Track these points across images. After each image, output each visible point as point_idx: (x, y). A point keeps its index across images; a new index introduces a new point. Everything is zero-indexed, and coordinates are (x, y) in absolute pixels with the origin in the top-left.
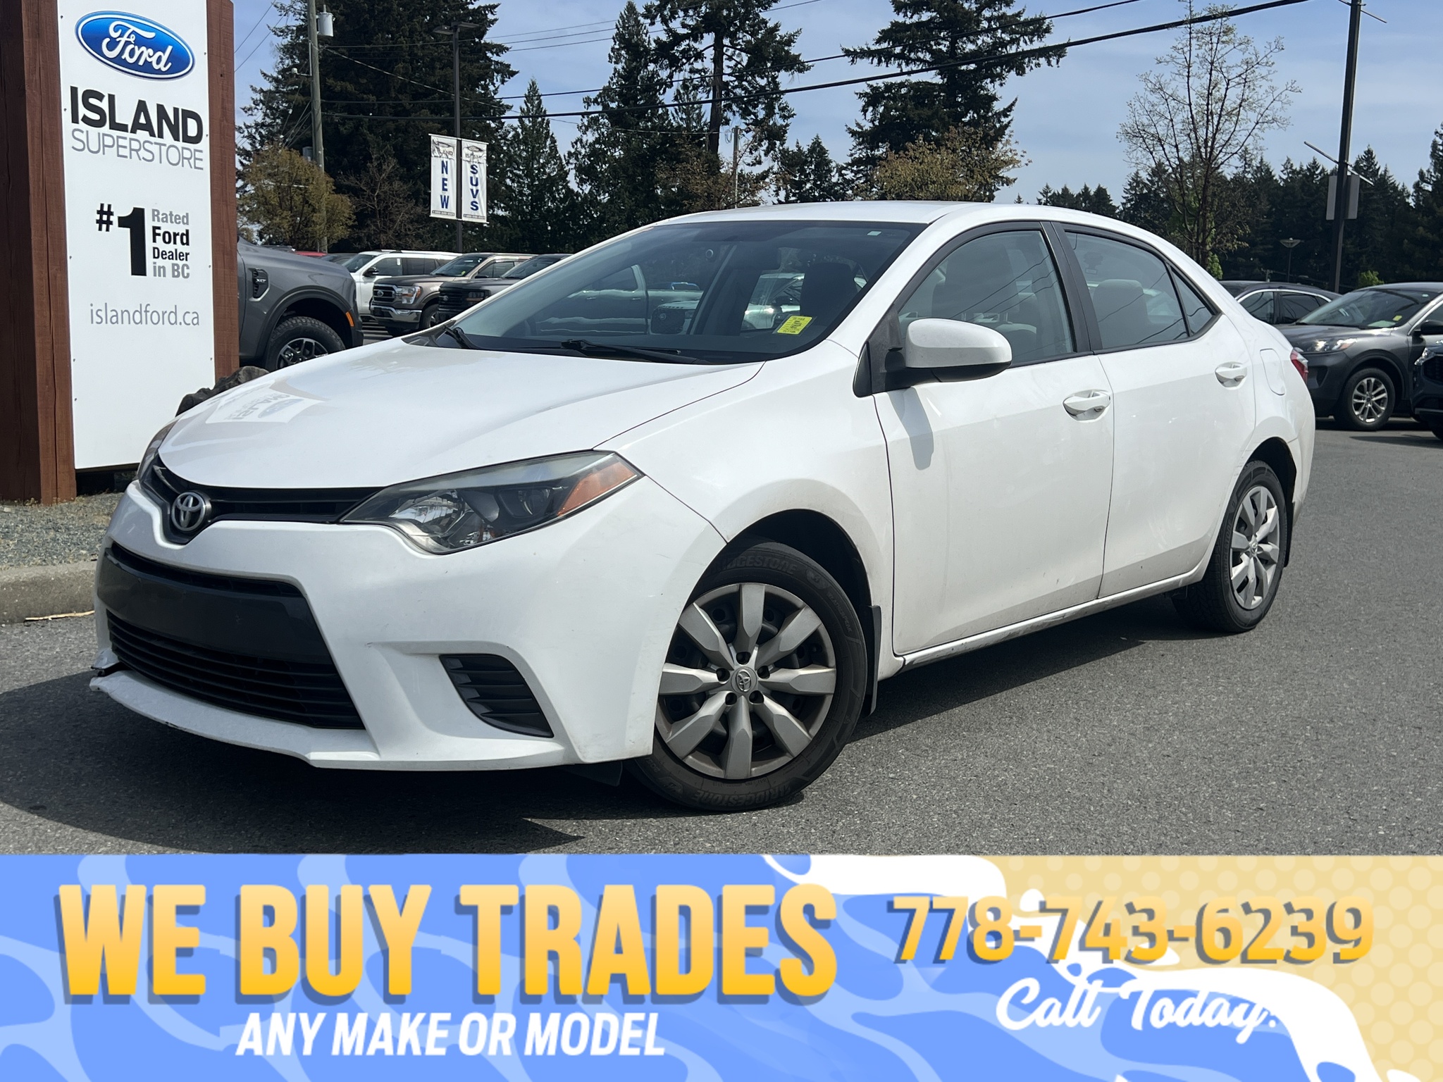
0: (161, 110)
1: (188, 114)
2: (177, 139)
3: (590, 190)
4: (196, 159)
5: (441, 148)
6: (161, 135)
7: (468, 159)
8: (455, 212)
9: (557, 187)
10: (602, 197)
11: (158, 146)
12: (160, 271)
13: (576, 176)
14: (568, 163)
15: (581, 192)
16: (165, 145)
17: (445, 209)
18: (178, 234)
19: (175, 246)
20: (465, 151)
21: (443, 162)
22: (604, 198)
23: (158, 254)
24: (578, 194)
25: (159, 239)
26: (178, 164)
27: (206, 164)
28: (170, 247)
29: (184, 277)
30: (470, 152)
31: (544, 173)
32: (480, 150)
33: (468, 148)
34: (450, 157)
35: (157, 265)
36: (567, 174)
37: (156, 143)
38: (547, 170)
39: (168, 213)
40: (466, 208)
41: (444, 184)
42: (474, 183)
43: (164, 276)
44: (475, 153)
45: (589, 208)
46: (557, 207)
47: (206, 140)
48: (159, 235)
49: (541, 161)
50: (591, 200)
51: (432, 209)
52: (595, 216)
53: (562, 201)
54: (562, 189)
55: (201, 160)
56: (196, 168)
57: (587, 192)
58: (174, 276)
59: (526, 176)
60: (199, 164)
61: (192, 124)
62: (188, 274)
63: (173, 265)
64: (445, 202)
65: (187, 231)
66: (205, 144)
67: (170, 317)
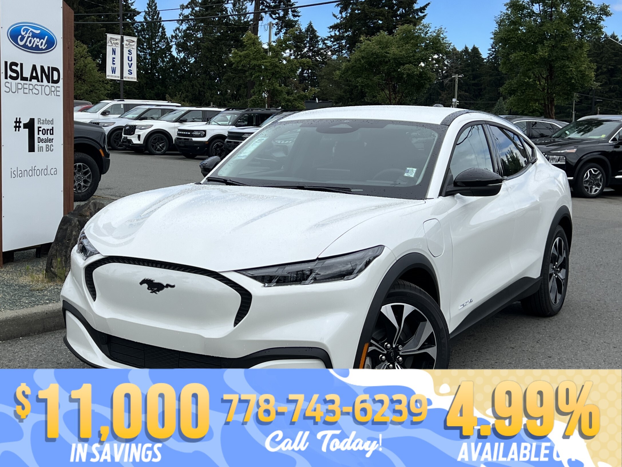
0: (42, 68)
1: (55, 69)
2: (49, 82)
3: (184, 57)
4: (57, 91)
5: (112, 41)
6: (42, 81)
7: (127, 47)
8: (119, 75)
9: (165, 54)
10: (191, 59)
11: (41, 87)
12: (41, 149)
13: (176, 49)
14: (171, 41)
15: (179, 57)
16: (44, 86)
17: (113, 75)
18: (48, 130)
19: (47, 136)
20: (125, 43)
21: (113, 48)
22: (192, 60)
23: (40, 140)
24: (177, 59)
25: (41, 133)
26: (49, 95)
27: (61, 93)
28: (45, 137)
29: (51, 151)
30: (128, 43)
31: (158, 46)
32: (133, 42)
33: (127, 41)
34: (117, 45)
35: (39, 146)
36: (171, 47)
37: (40, 85)
38: (160, 45)
39: (44, 120)
40: (126, 74)
41: (113, 61)
42: (130, 60)
43: (42, 151)
44: (131, 43)
45: (183, 66)
46: (166, 66)
47: (61, 81)
48: (40, 131)
49: (157, 40)
50: (184, 61)
51: (107, 75)
52: (187, 70)
53: (168, 62)
54: (168, 56)
55: (59, 91)
56: (57, 96)
57: (182, 57)
58: (47, 151)
59: (149, 49)
60: (58, 93)
61: (55, 73)
62: (53, 149)
63: (46, 145)
64: (114, 71)
65: (53, 128)
66: (61, 83)
67: (45, 172)
